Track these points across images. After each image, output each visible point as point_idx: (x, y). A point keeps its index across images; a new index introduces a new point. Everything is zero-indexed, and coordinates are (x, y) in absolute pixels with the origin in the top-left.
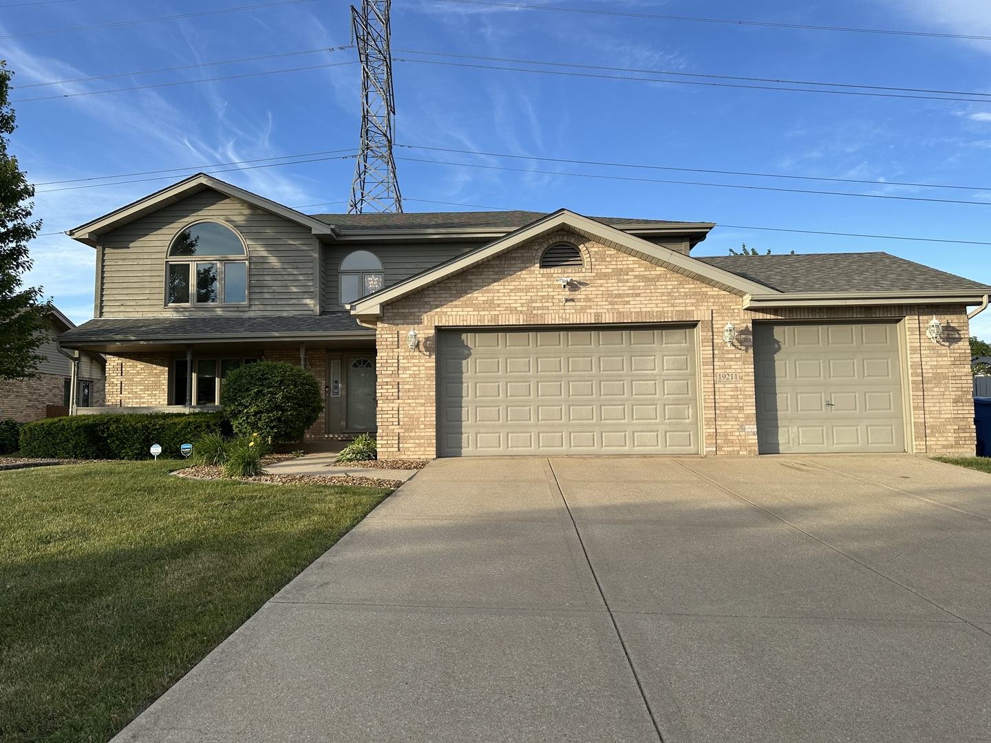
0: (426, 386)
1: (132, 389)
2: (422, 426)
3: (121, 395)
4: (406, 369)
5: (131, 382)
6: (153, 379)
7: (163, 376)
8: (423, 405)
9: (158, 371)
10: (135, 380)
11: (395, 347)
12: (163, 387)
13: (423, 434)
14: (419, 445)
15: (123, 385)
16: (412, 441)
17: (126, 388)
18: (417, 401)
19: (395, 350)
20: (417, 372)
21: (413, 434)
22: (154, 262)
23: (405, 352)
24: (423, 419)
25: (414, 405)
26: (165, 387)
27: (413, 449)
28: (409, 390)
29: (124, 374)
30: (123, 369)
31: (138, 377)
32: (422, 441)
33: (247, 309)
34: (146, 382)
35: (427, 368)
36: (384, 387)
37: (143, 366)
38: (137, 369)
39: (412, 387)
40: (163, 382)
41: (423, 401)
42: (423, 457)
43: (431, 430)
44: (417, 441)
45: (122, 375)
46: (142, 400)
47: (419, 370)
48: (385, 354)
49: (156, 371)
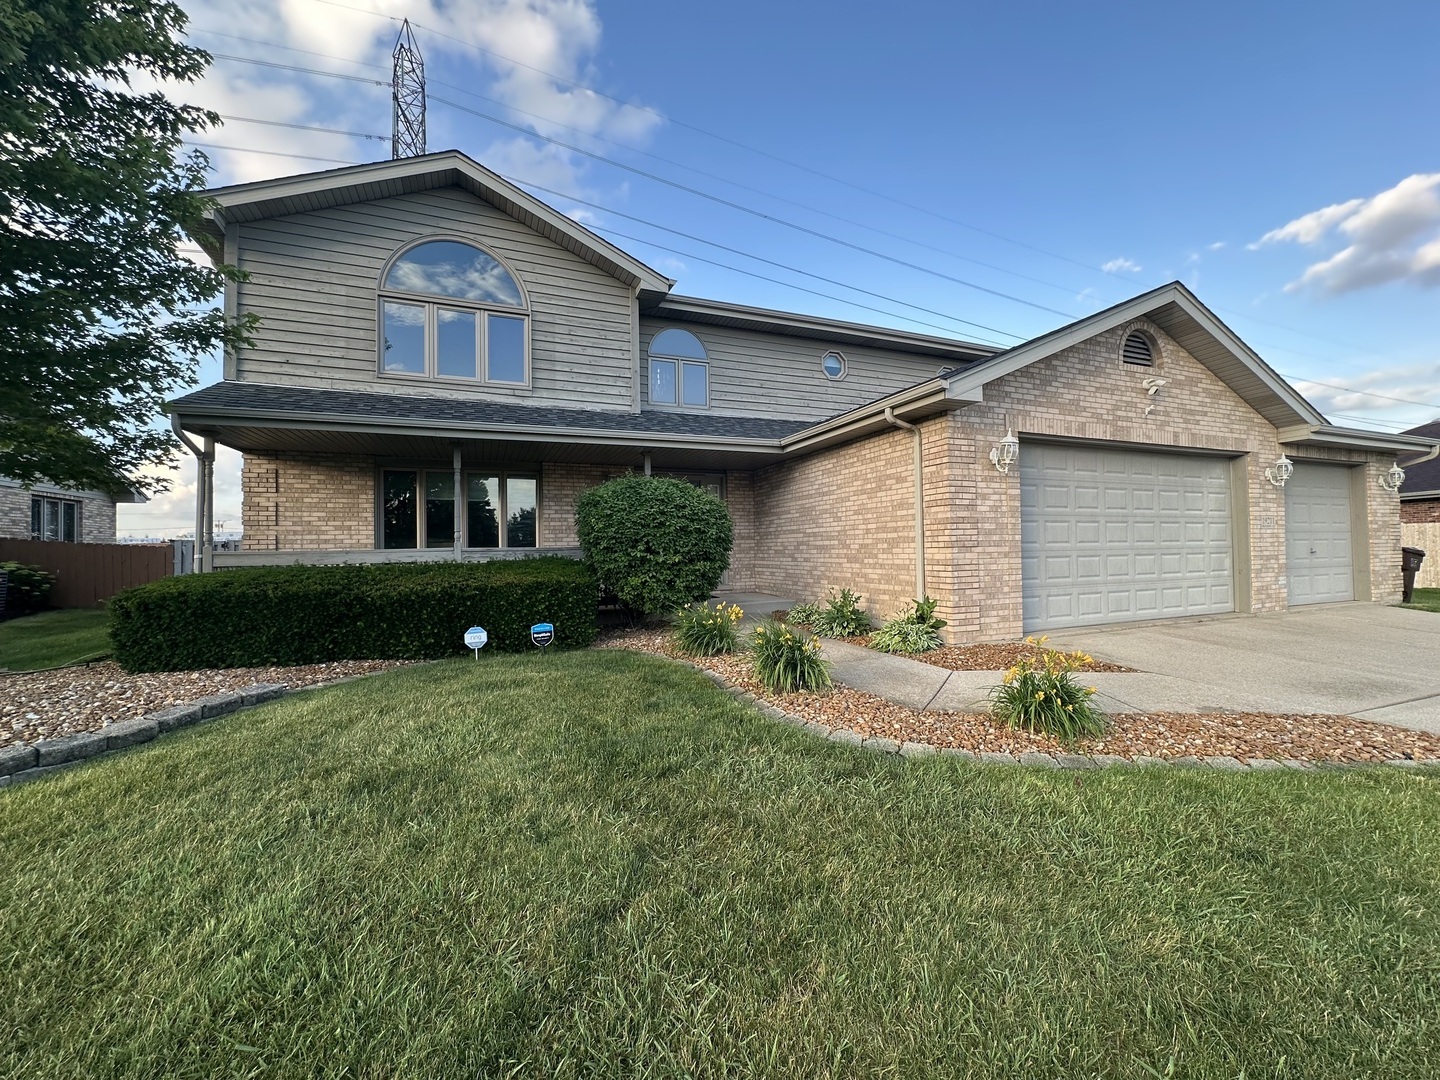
0: (1010, 526)
1: (301, 517)
2: (1006, 589)
3: (276, 528)
4: (985, 497)
5: (299, 505)
6: (344, 501)
7: (364, 496)
8: (1006, 555)
9: (354, 487)
10: (306, 500)
11: (972, 460)
12: (365, 515)
13: (1007, 601)
14: (1004, 619)
15: (281, 509)
16: (995, 613)
17: (287, 514)
18: (1000, 549)
19: (971, 466)
20: (998, 504)
21: (995, 602)
22: (352, 292)
23: (983, 470)
24: (1007, 578)
25: (996, 555)
26: (370, 516)
27: (995, 626)
28: (990, 533)
29: (282, 490)
30: (281, 481)
31: (313, 495)
32: (1006, 612)
33: (529, 394)
34: (329, 505)
35: (1012, 498)
36: (960, 526)
37: (322, 477)
38: (312, 482)
39: (993, 526)
40: (365, 506)
41: (1007, 550)
42: (1008, 637)
43: (1018, 594)
44: (1001, 613)
45: (277, 492)
46: (322, 537)
47: (1001, 501)
48: (959, 472)
49: (350, 487)
